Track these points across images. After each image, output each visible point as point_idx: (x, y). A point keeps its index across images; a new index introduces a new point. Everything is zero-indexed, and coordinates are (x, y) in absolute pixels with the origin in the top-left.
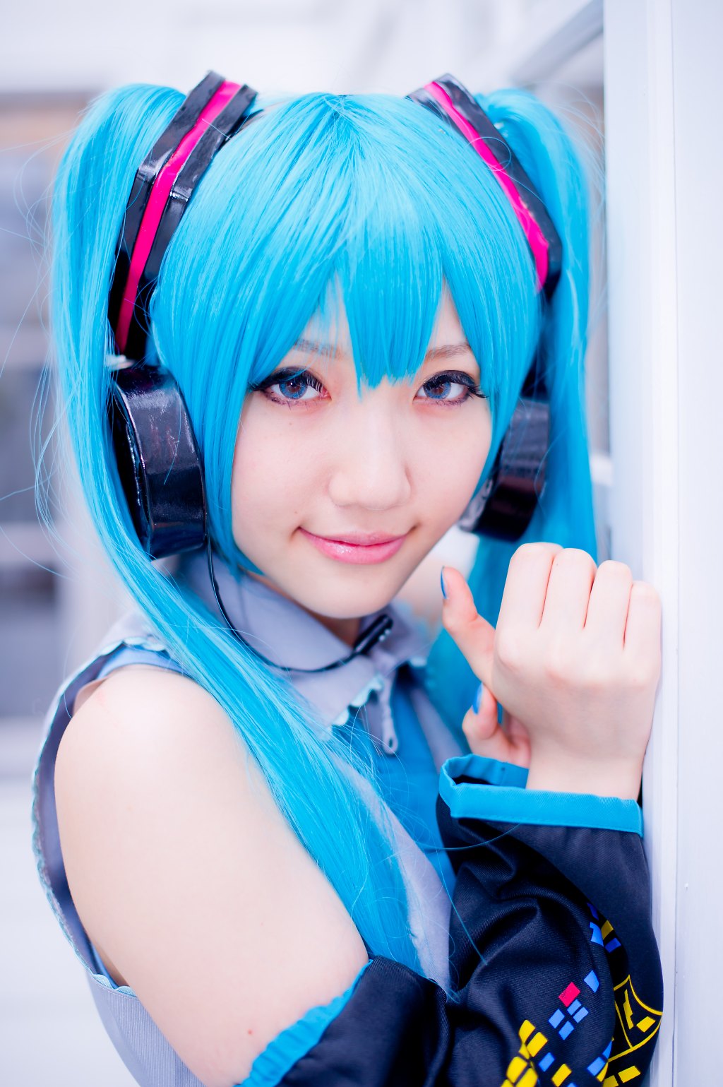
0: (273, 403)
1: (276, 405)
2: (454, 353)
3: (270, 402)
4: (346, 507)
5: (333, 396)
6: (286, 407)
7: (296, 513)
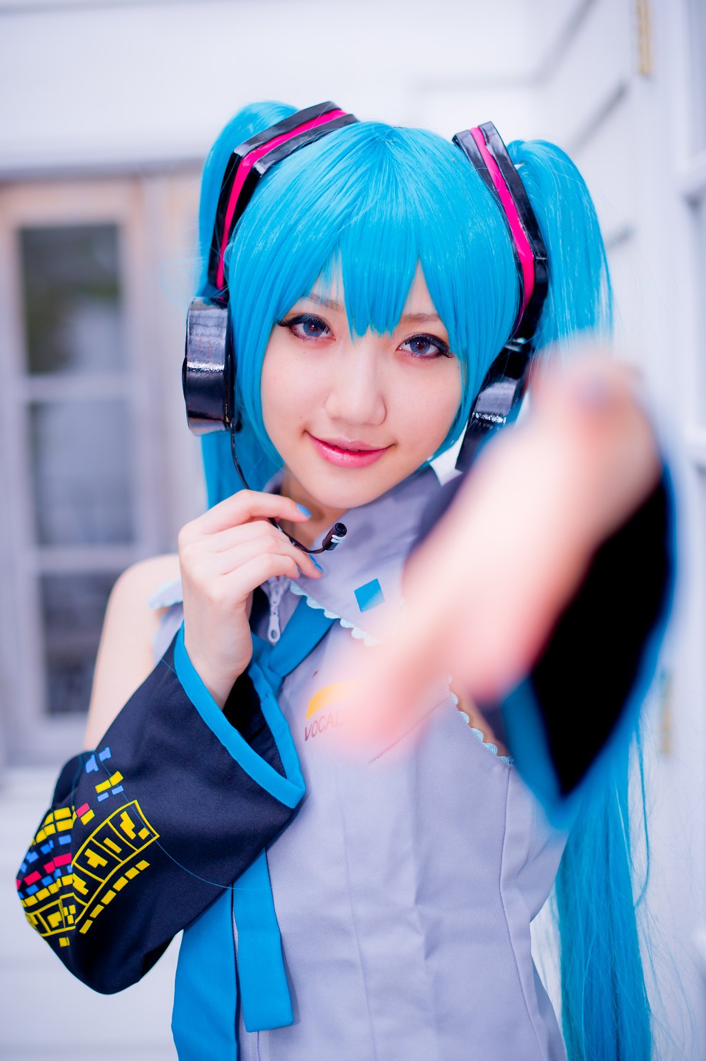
0: (294, 336)
1: (297, 338)
2: (427, 320)
3: (293, 335)
4: (336, 420)
5: (337, 337)
6: (302, 340)
7: (301, 418)
